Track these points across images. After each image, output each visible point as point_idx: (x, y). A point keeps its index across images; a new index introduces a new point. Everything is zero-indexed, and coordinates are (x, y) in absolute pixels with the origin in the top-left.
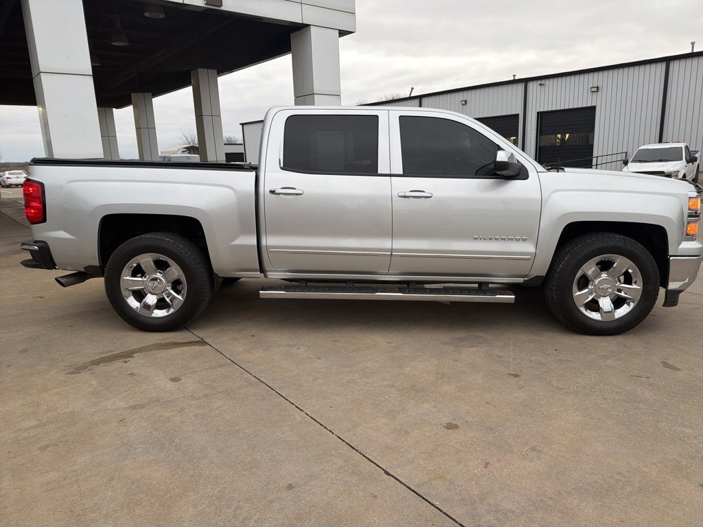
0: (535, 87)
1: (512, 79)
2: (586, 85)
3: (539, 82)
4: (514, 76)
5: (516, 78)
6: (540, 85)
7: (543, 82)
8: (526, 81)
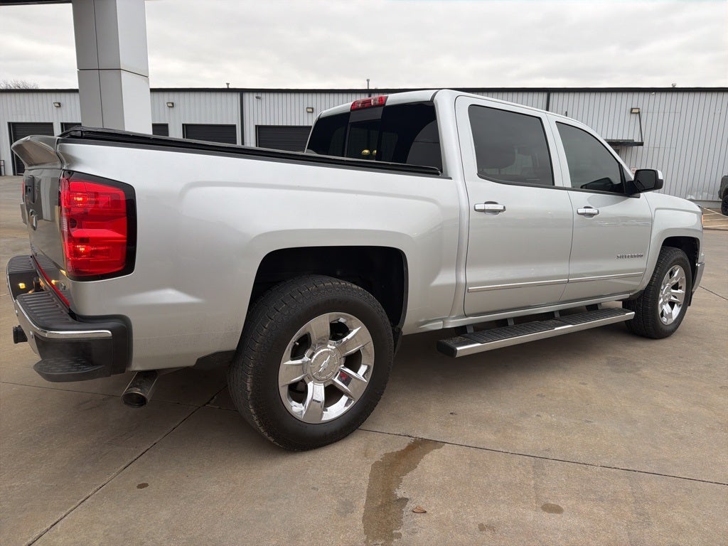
0: (251, 100)
1: (226, 87)
2: (301, 106)
3: (255, 95)
4: (228, 84)
5: (230, 87)
6: (257, 98)
7: (259, 95)
8: (242, 92)
